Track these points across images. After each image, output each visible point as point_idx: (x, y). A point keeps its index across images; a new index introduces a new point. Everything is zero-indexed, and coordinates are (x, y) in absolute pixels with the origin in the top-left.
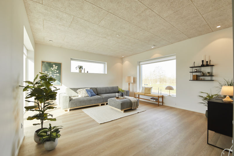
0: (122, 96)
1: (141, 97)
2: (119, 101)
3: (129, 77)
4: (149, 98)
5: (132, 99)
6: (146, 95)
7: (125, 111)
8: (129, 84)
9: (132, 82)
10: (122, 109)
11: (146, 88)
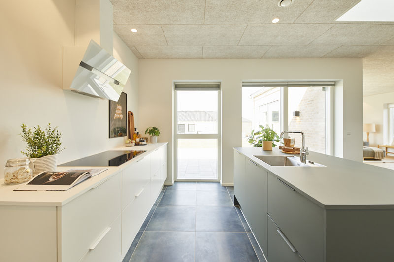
1: (389, 150)
3: (369, 125)
5: (376, 149)
9: (374, 131)
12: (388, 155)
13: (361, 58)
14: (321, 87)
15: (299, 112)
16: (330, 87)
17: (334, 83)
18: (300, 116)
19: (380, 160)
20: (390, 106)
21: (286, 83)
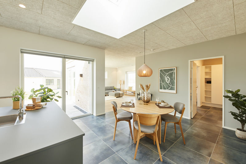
0: (116, 91)
1: (127, 92)
2: (114, 93)
3: (121, 81)
4: (130, 92)
5: (121, 92)
6: (130, 91)
7: (117, 97)
8: (121, 85)
9: (123, 83)
10: (115, 96)
11: (129, 87)
12: (127, 94)
13: (104, 49)
14: (88, 62)
15: (82, 74)
16: (91, 62)
17: (93, 60)
18: (83, 77)
19: (122, 97)
20: (128, 72)
21: (63, 56)
